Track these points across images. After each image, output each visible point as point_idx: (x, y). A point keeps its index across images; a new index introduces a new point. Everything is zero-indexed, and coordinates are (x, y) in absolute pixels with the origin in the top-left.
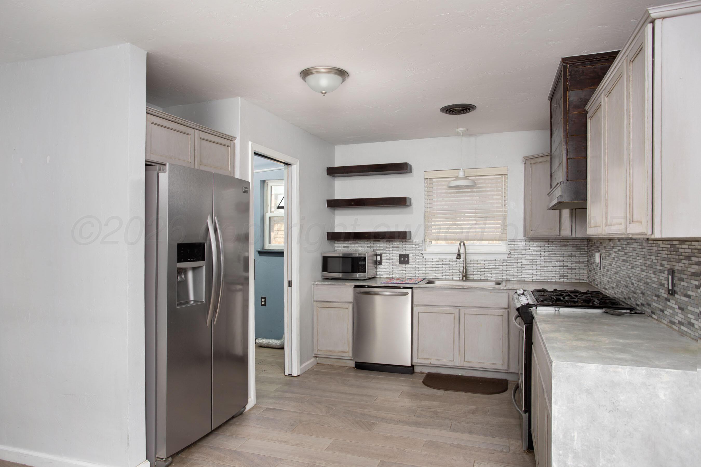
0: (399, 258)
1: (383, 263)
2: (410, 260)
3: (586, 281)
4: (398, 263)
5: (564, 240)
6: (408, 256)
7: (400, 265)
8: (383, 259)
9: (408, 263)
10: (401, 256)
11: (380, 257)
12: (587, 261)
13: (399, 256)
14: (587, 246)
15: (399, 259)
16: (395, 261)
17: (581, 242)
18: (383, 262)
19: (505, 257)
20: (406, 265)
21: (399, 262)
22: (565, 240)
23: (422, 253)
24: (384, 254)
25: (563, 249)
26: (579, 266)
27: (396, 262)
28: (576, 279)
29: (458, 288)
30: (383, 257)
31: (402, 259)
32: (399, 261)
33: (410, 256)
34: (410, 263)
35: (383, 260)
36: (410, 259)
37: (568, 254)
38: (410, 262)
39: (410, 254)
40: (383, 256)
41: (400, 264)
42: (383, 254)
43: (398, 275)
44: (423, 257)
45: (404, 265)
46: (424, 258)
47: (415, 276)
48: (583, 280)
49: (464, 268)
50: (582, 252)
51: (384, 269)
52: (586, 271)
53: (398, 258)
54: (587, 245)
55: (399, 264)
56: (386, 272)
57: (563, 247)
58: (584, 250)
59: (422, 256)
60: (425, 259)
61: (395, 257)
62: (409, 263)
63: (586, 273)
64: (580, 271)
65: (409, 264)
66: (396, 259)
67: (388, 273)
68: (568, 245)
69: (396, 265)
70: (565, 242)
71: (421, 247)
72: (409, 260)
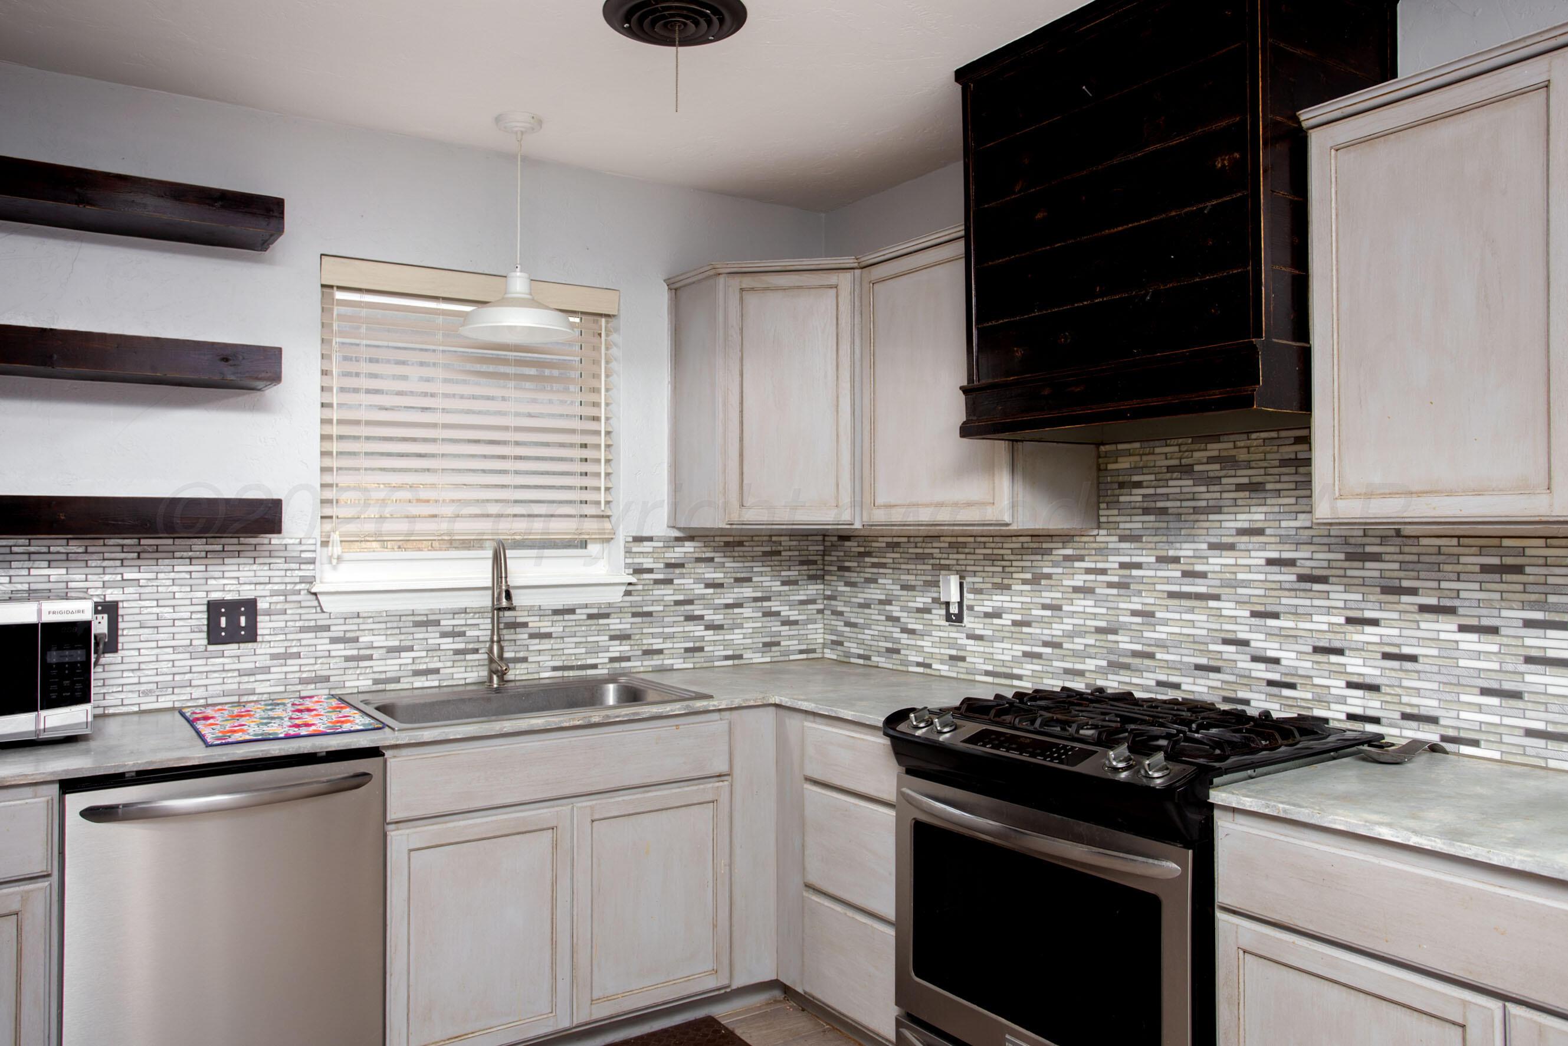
0: (209, 619)
1: (120, 646)
2: (259, 625)
3: (820, 656)
4: (201, 640)
5: (771, 536)
6: (250, 606)
7: (211, 648)
8: (121, 625)
9: (251, 635)
10: (214, 608)
11: (106, 616)
12: (822, 597)
13: (205, 608)
14: (822, 553)
15: (206, 622)
16: (188, 629)
17: (810, 543)
18: (121, 639)
19: (616, 596)
20: (242, 645)
21: (205, 635)
22: (774, 539)
23: (315, 594)
24: (125, 604)
25: (769, 563)
26: (806, 612)
27: (193, 636)
28: (801, 652)
29: (572, 723)
30: (120, 619)
31: (223, 620)
32: (205, 628)
33: (262, 605)
34: (259, 638)
35: (120, 632)
36: (259, 618)
37: (781, 579)
38: (259, 632)
39: (258, 599)
40: (121, 612)
41: (210, 642)
42: (120, 605)
43: (205, 694)
44: (319, 609)
45: (231, 649)
46: (323, 612)
47: (282, 689)
48: (814, 651)
49: (492, 641)
50: (811, 573)
51: (131, 674)
52: (821, 626)
53: (202, 619)
54: (824, 551)
55: (205, 642)
56: (143, 688)
57: (769, 558)
58: (815, 567)
59: (316, 603)
60: (326, 616)
61: (188, 615)
62: (256, 635)
63: (822, 631)
64: (810, 626)
65: (255, 641)
66: (193, 622)
67: (150, 691)
68: (779, 553)
69: (190, 649)
70: (775, 542)
71: (311, 567)
72: (256, 622)
